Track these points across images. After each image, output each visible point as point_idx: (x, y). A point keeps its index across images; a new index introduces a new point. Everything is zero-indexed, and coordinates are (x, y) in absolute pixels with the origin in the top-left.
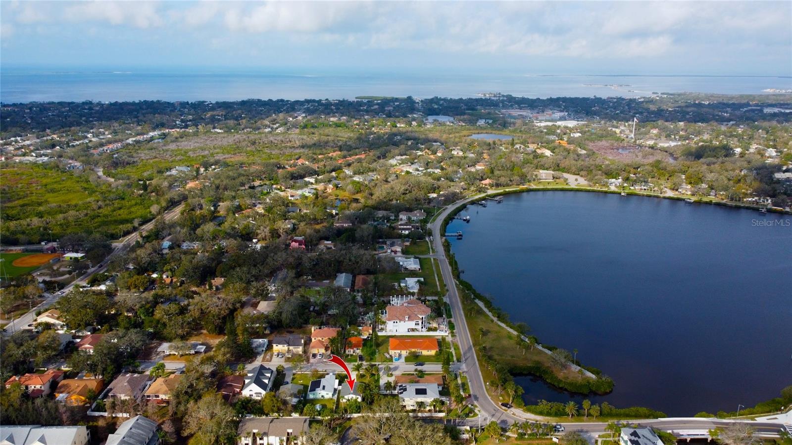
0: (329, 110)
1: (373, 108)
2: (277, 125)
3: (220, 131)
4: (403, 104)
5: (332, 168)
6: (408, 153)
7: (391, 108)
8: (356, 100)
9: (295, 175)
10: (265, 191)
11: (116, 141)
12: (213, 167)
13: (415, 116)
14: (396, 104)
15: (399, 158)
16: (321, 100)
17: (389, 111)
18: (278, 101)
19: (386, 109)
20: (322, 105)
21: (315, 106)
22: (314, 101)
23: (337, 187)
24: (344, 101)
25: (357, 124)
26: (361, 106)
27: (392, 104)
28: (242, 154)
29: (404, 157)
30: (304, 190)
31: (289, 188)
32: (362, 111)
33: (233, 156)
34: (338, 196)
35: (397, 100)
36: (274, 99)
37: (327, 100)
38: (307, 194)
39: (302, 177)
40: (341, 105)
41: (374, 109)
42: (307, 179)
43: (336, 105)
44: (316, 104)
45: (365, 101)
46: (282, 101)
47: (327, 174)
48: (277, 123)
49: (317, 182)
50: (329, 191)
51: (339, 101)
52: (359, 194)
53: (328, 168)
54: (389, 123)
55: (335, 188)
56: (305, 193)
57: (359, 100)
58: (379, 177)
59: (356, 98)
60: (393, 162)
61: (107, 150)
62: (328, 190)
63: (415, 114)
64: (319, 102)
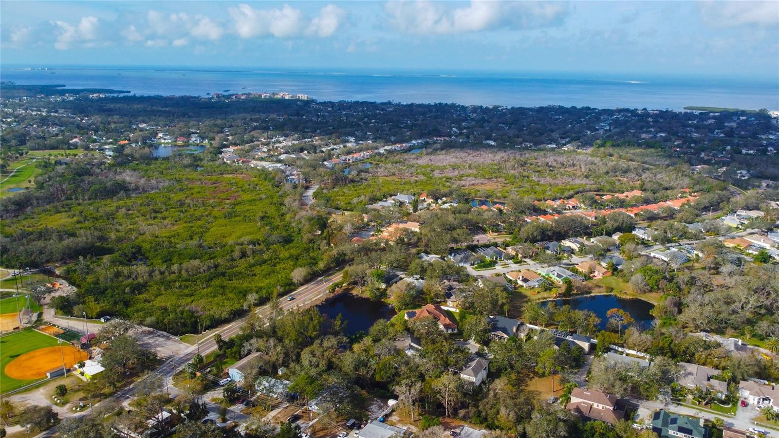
0: (642, 123)
1: (706, 123)
2: (567, 140)
3: (493, 143)
4: (753, 119)
5: (616, 225)
6: (763, 205)
7: (734, 125)
8: (683, 111)
9: (550, 233)
10: (488, 259)
11: (360, 150)
12: (444, 199)
13: (771, 137)
14: (742, 118)
15: (743, 213)
16: (637, 109)
17: (732, 128)
18: (583, 108)
19: (726, 124)
20: (638, 115)
21: (626, 117)
22: (627, 110)
23: (614, 269)
24: (667, 111)
25: (678, 146)
26: (689, 119)
27: (735, 118)
28: (499, 179)
29: (754, 214)
30: (552, 268)
31: (531, 257)
32: (690, 126)
33: (486, 181)
34: (612, 290)
35: (743, 113)
36: (579, 107)
37: (645, 109)
38: (554, 278)
39: (560, 236)
40: (662, 117)
41: (709, 125)
42: (566, 243)
43: (655, 116)
44: (630, 115)
45: (697, 112)
46: (588, 108)
47: (605, 238)
48: (568, 137)
49: (583, 250)
50: (598, 275)
51: (661, 111)
52: (653, 294)
53: (610, 224)
54: (729, 148)
55: (611, 271)
56: (551, 275)
57: (689, 111)
58: (701, 255)
59: (685, 108)
60: (730, 221)
61: (349, 160)
62: (596, 274)
63: (772, 134)
64: (634, 112)
